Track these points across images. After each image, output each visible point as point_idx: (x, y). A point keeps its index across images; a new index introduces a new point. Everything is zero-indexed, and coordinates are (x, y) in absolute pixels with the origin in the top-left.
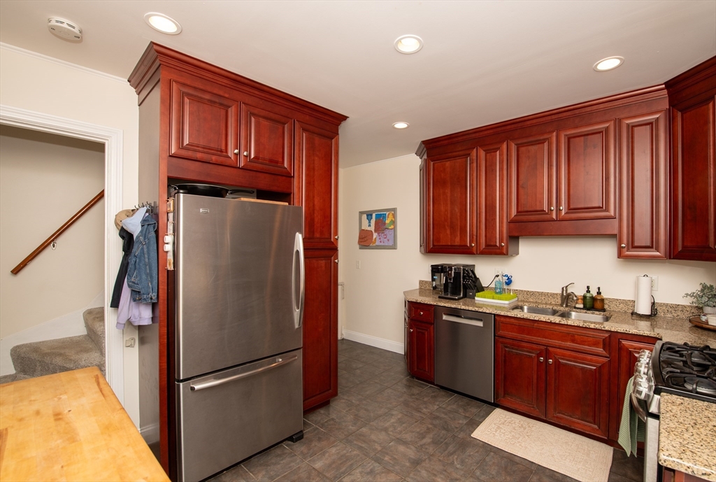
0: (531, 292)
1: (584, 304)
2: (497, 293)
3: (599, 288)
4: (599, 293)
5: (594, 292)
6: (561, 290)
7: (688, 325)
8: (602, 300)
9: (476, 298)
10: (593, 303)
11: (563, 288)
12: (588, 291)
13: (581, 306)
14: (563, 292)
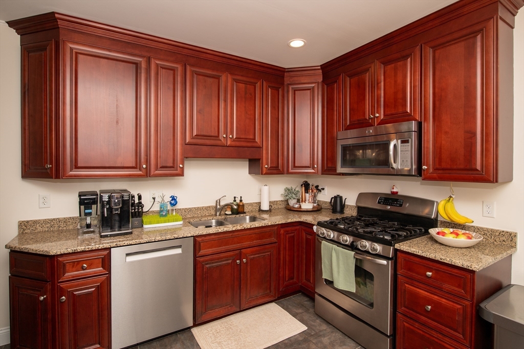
0: (187, 209)
1: (232, 211)
2: (162, 216)
3: (241, 197)
4: (241, 201)
5: (238, 201)
6: (215, 202)
7: (284, 211)
8: (243, 205)
9: (145, 226)
10: (238, 210)
11: (217, 201)
12: (235, 201)
13: (230, 213)
14: (217, 205)
